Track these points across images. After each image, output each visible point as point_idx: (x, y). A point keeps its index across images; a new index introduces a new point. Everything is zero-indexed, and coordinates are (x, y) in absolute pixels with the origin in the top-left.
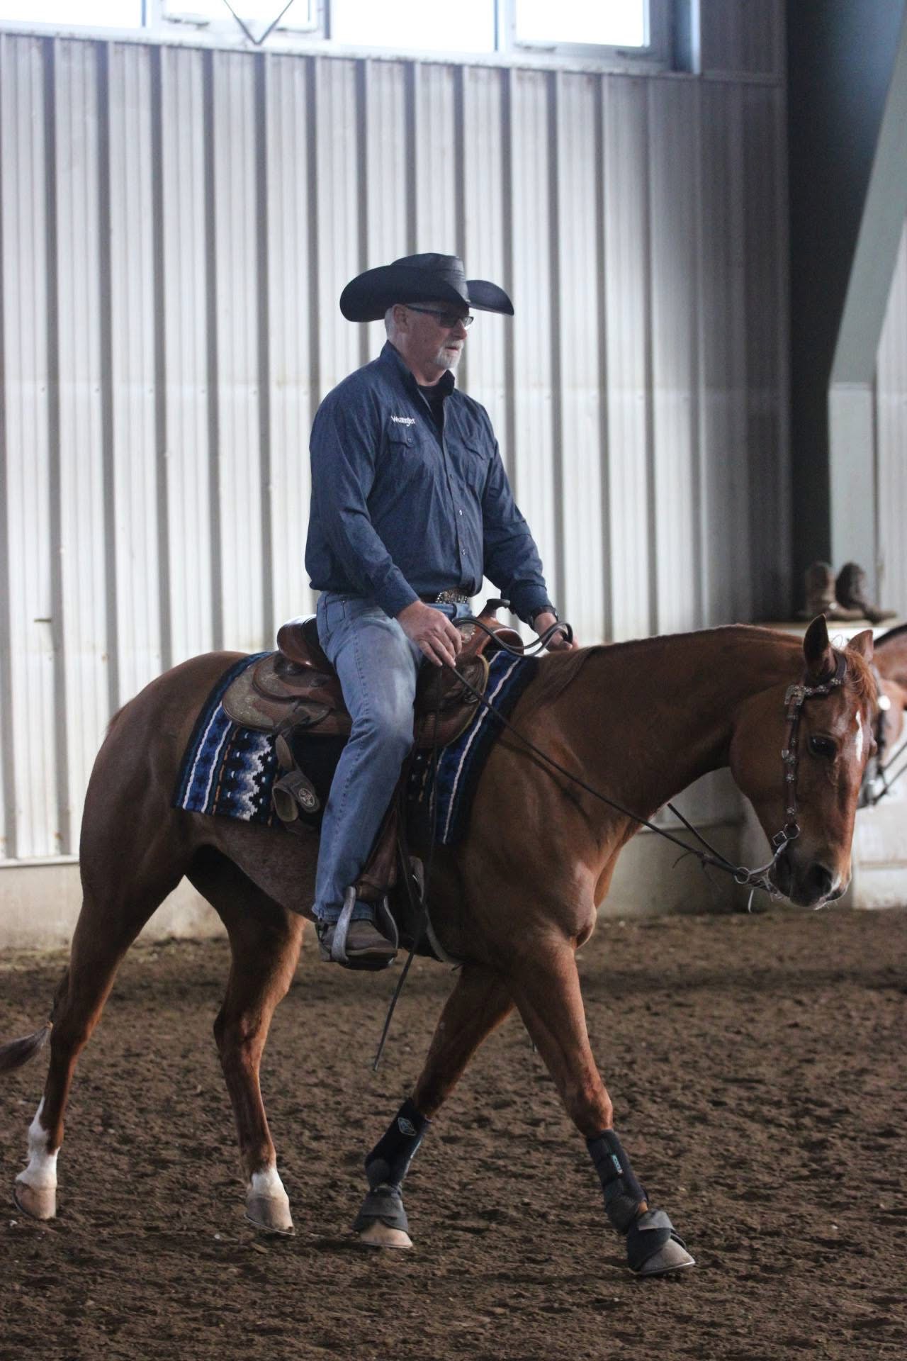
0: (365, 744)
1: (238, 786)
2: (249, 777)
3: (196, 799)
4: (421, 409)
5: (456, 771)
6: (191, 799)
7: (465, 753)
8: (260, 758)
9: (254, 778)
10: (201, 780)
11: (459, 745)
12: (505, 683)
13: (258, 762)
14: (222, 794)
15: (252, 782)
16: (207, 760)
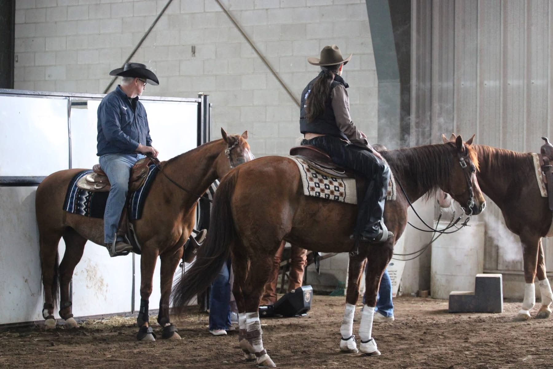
0: (113, 192)
1: (81, 205)
2: (83, 203)
3: (70, 208)
4: (129, 105)
5: (138, 198)
6: (69, 208)
7: (141, 193)
8: (85, 197)
9: (84, 203)
10: (71, 203)
11: (139, 191)
12: (152, 171)
13: (85, 199)
14: (77, 207)
15: (84, 204)
16: (72, 197)
